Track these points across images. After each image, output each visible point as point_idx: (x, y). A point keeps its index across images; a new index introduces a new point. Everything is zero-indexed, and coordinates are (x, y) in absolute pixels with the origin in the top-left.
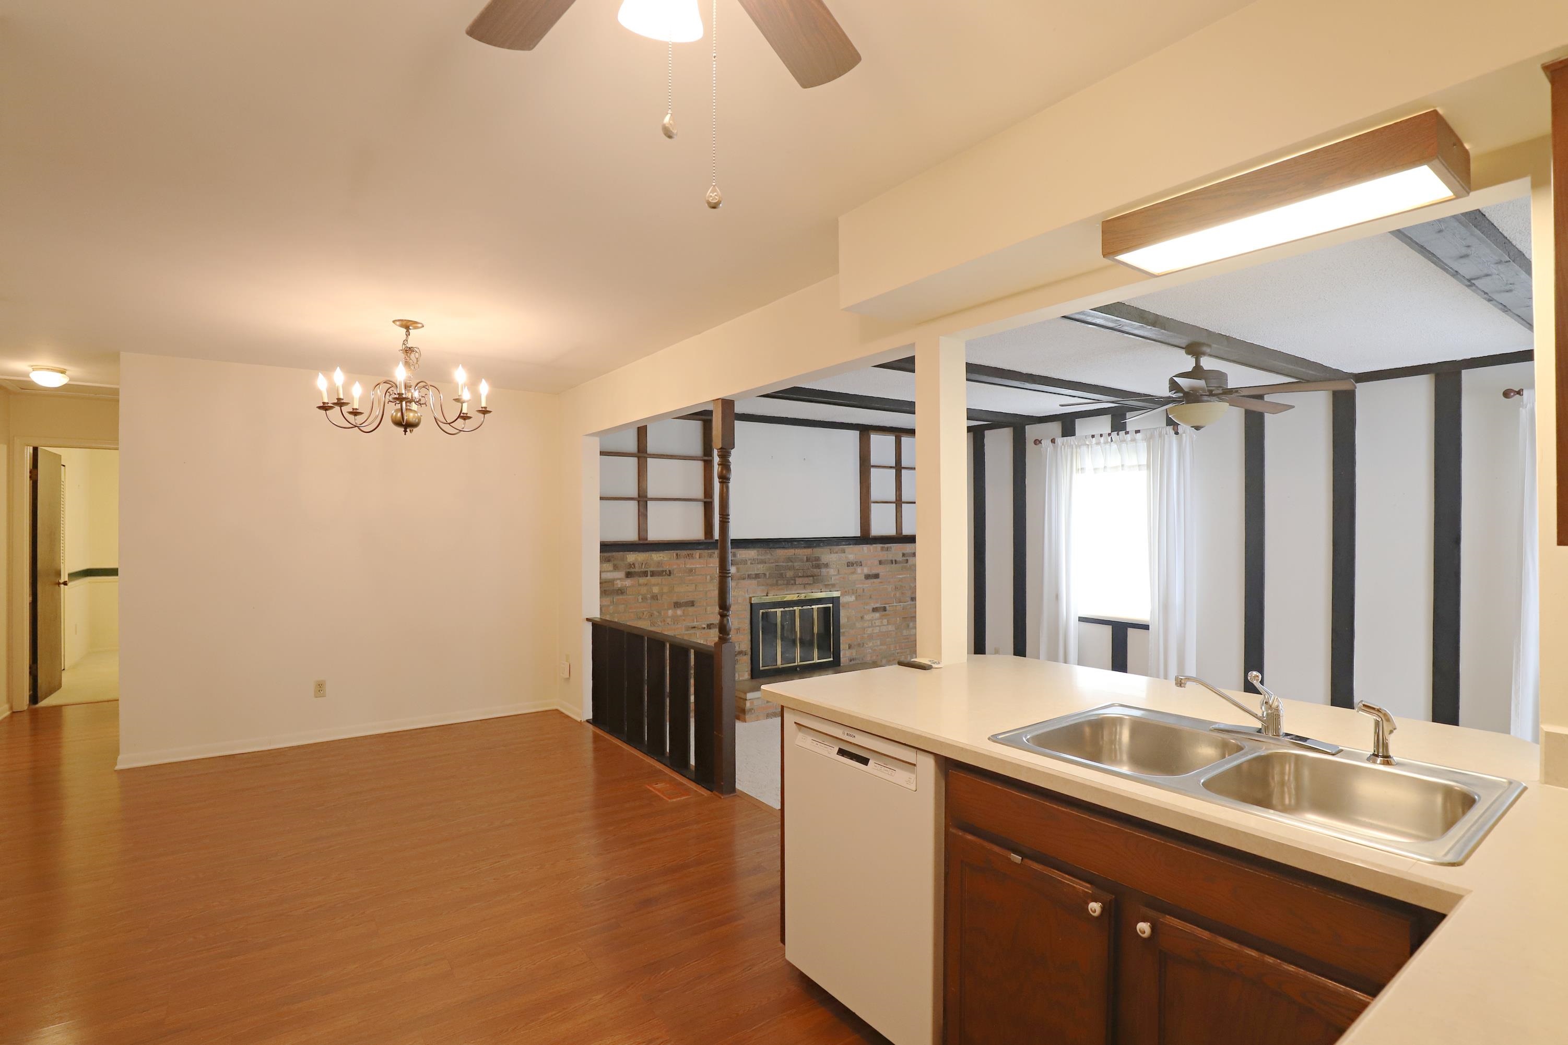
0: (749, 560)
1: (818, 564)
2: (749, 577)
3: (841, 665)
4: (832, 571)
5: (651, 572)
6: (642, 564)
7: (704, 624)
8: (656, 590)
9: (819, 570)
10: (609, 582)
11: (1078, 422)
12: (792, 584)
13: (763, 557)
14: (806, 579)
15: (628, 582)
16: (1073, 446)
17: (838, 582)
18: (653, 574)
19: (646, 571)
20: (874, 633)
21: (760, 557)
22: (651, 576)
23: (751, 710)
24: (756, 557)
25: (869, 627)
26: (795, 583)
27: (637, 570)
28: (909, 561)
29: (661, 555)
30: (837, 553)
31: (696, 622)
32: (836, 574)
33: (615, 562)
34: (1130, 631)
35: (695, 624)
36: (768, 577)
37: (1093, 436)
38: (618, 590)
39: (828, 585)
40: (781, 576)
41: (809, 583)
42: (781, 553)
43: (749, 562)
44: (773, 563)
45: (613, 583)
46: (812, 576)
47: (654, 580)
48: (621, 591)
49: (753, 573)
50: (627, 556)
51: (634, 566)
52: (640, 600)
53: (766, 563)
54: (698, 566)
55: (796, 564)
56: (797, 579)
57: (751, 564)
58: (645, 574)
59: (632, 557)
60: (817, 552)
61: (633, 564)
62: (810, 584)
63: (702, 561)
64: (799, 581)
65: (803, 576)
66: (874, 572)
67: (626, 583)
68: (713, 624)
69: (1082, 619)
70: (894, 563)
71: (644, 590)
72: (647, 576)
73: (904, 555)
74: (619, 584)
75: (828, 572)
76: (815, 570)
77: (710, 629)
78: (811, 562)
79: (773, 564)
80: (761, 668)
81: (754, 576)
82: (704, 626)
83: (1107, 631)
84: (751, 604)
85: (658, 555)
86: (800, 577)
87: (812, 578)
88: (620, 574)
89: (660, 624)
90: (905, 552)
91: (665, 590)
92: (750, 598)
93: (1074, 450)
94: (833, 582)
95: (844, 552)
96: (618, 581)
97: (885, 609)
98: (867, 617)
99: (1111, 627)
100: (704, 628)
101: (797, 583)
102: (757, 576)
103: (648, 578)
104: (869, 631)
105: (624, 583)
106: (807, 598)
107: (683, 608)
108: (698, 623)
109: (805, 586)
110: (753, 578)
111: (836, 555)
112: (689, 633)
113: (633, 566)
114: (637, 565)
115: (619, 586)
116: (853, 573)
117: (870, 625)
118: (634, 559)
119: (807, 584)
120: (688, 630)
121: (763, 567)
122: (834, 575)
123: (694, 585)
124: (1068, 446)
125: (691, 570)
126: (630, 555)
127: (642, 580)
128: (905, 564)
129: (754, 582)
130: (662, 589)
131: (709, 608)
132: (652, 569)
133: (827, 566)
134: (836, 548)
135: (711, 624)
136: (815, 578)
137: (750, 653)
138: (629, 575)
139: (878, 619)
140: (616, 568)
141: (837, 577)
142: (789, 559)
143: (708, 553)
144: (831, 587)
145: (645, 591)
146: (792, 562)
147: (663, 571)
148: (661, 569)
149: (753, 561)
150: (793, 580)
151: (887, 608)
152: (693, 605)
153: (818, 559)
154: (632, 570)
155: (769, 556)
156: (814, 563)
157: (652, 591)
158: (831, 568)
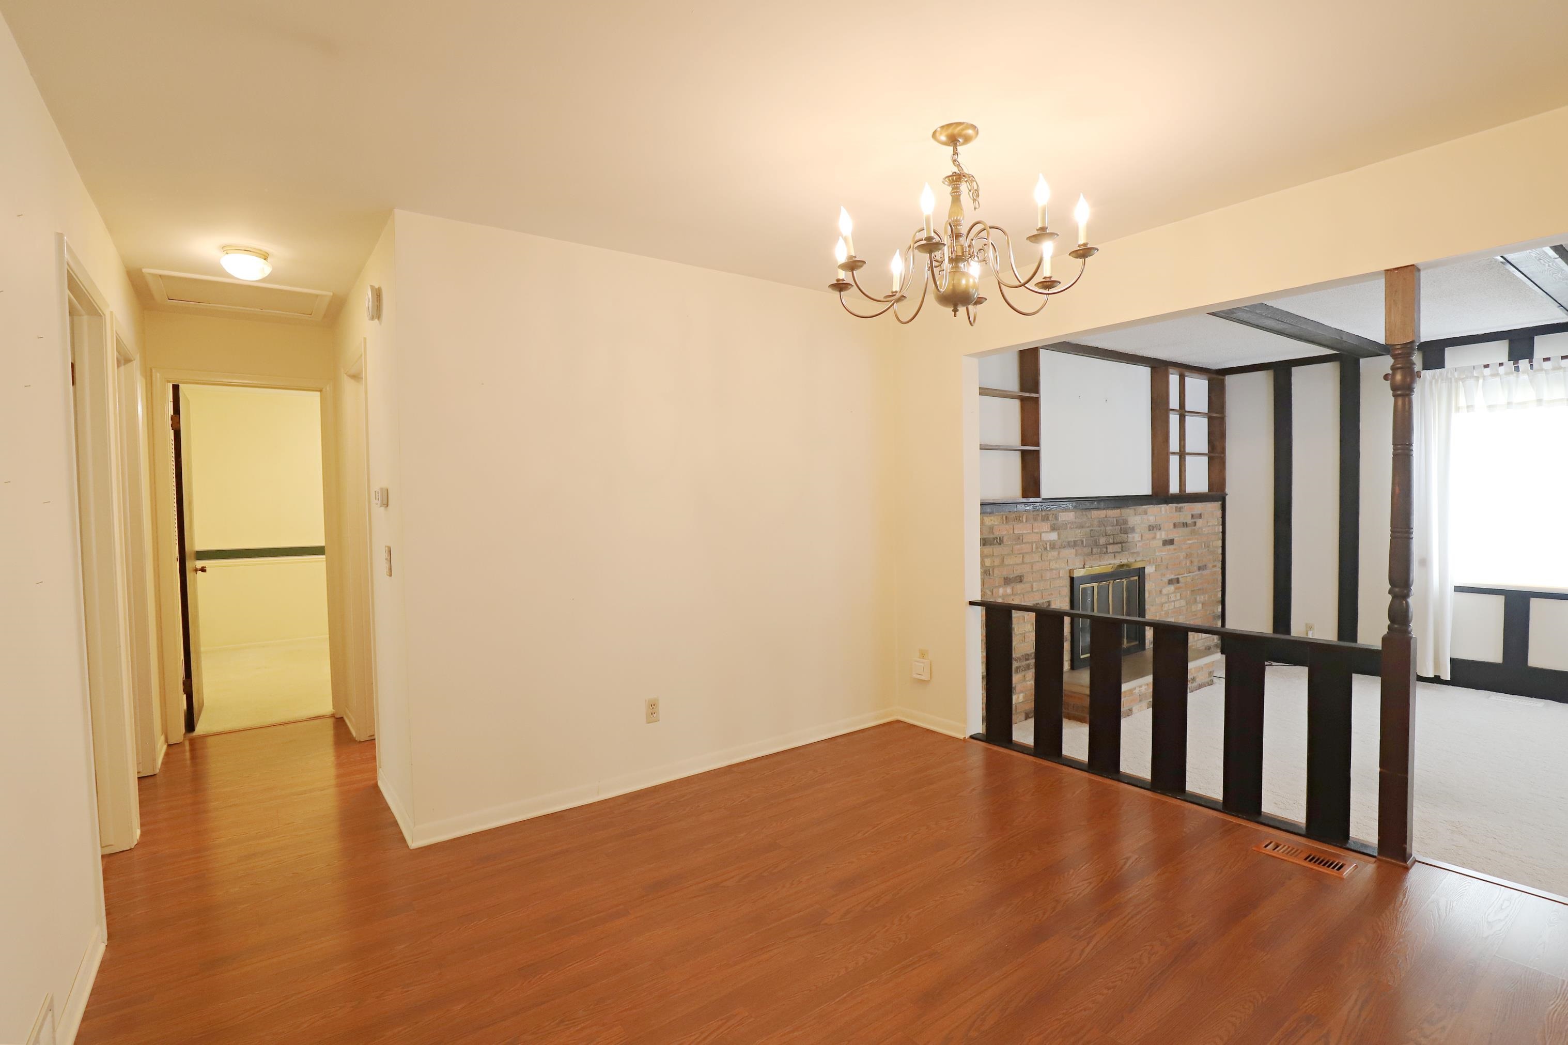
0: (1067, 521)
1: (1125, 528)
2: (1068, 544)
4: (1137, 537)
8: (988, 563)
9: (1126, 536)
11: (1448, 352)
12: (1105, 553)
13: (1081, 521)
14: (1116, 546)
16: (1451, 379)
17: (1142, 549)
18: (985, 542)
20: (1170, 610)
21: (1077, 518)
24: (1073, 518)
25: (1166, 602)
26: (1107, 552)
28: (1197, 524)
29: (992, 518)
30: (1140, 514)
32: (1140, 539)
34: (1534, 602)
36: (1084, 545)
37: (1486, 366)
39: (1134, 553)
40: (1096, 544)
42: (1094, 515)
43: (1068, 526)
44: (1088, 527)
46: (1121, 543)
47: (986, 550)
49: (1072, 540)
53: (1082, 527)
54: (1024, 532)
55: (1107, 528)
56: (1108, 546)
57: (1069, 528)
60: (1124, 513)
62: (1120, 552)
63: (1029, 525)
64: (1110, 548)
65: (1113, 542)
66: (1170, 537)
69: (1459, 589)
70: (1185, 526)
73: (1192, 516)
75: (1133, 538)
76: (1123, 535)
78: (1120, 526)
79: (1089, 529)
80: (1082, 657)
81: (1073, 543)
83: (1499, 602)
84: (1072, 579)
85: (989, 519)
86: (1111, 542)
87: (1120, 545)
90: (1193, 513)
91: (997, 562)
92: (1071, 571)
93: (1454, 384)
94: (1138, 549)
95: (1146, 514)
97: (1178, 581)
98: (1165, 591)
99: (1503, 597)
102: (1076, 544)
104: (1166, 607)
107: (1013, 584)
109: (1115, 555)
110: (1073, 547)
111: (1138, 517)
116: (1154, 538)
117: (1167, 600)
119: (1117, 552)
121: (1080, 533)
122: (1138, 541)
123: (1022, 557)
124: (1442, 380)
125: (1019, 538)
128: (1194, 528)
129: (1073, 551)
130: (994, 562)
131: (1034, 584)
132: (985, 536)
133: (1132, 530)
134: (1138, 509)
136: (1123, 545)
139: (1173, 593)
141: (1141, 544)
142: (1102, 522)
143: (1034, 515)
144: (1135, 555)
146: (1104, 525)
147: (994, 539)
148: (993, 536)
149: (1072, 525)
150: (1104, 547)
151: (1180, 579)
152: (1021, 581)
153: (1125, 522)
155: (1086, 519)
156: (1123, 527)
157: (985, 565)
158: (1136, 533)
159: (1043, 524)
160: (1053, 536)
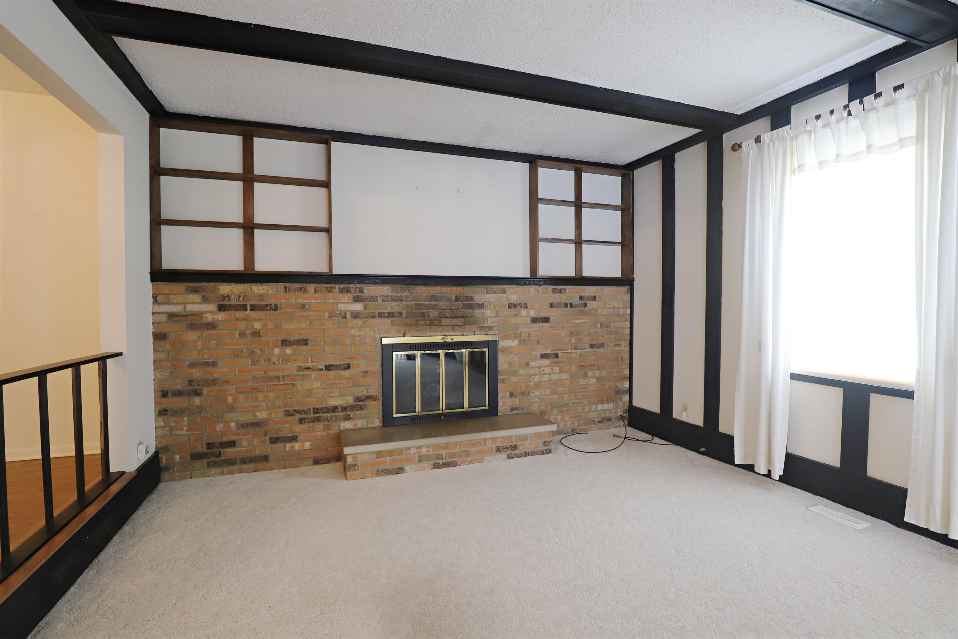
0: (380, 296)
1: (470, 304)
2: (381, 315)
3: (499, 414)
4: (489, 313)
5: (251, 305)
6: (240, 296)
7: (322, 365)
8: (257, 326)
9: (471, 311)
10: (197, 314)
11: (794, 107)
12: (437, 325)
13: (399, 295)
14: (455, 320)
15: (221, 316)
16: (786, 138)
17: (496, 324)
18: (254, 308)
19: (245, 304)
20: (542, 381)
21: (395, 294)
22: (251, 310)
23: (353, 466)
24: (390, 294)
25: (536, 374)
26: (439, 324)
27: (233, 302)
28: (588, 305)
29: (265, 287)
30: (494, 293)
31: (311, 362)
32: (493, 315)
33: (204, 294)
34: (875, 399)
35: (310, 364)
36: (404, 316)
37: (818, 117)
38: (208, 324)
39: (484, 327)
40: (422, 316)
41: (459, 324)
42: (422, 291)
43: (380, 299)
44: (412, 301)
45: (202, 316)
46: (463, 317)
47: (255, 314)
48: (212, 326)
49: (385, 311)
50: (220, 287)
51: (229, 298)
52: (237, 336)
53: (402, 301)
54: (313, 301)
55: (441, 303)
56: (443, 320)
57: (383, 301)
58: (243, 307)
59: (225, 289)
60: (469, 291)
61: (228, 296)
62: (461, 325)
63: (317, 295)
64: (444, 321)
65: (451, 317)
66: (543, 315)
67: (219, 316)
68: (333, 365)
69: (795, 377)
70: (569, 306)
71: (242, 325)
72: (246, 310)
73: (581, 298)
74: (209, 318)
75: (483, 314)
76: (467, 311)
77: (329, 370)
78: (462, 302)
79: (413, 303)
80: (395, 415)
81: (386, 315)
82: (321, 367)
83: (838, 395)
84: (382, 346)
85: (260, 288)
86: (447, 317)
87: (462, 319)
88: (212, 307)
89: (263, 363)
90: (582, 295)
91: (270, 326)
92: (381, 339)
93: (789, 144)
94: (489, 323)
95: (505, 293)
96: (209, 315)
97: (556, 356)
98: (533, 364)
99: (841, 390)
100: (322, 369)
101: (442, 324)
102: (391, 315)
103: (247, 312)
104: (537, 379)
105: (216, 317)
106: (453, 341)
107: (294, 347)
108: (313, 364)
109: (453, 327)
110: (385, 317)
111: (494, 295)
112: (301, 375)
113: (227, 299)
114: (232, 298)
115: (210, 320)
116: (516, 315)
117: (538, 372)
118: (229, 290)
119: (457, 325)
120: (299, 371)
121: (398, 305)
122: (492, 317)
123: (308, 322)
124: (779, 141)
125: (303, 306)
126: (223, 287)
127: (240, 314)
128: (583, 309)
129: (389, 321)
130: (266, 325)
131: (327, 348)
132: (253, 303)
133: (482, 306)
134: (496, 287)
135: (331, 365)
136: (467, 319)
137: (381, 398)
138: (221, 308)
139: (547, 366)
140: (205, 300)
141: (495, 319)
142: (434, 298)
143: (327, 287)
144: (487, 329)
145: (243, 327)
146: (436, 300)
147: (267, 305)
148: (264, 303)
149: (385, 299)
150: (438, 320)
151: (560, 355)
152: (306, 344)
153: (470, 298)
154: (226, 303)
155: (407, 294)
156: (466, 303)
157: (253, 327)
158: (487, 309)
159: (342, 295)
160: (358, 307)
